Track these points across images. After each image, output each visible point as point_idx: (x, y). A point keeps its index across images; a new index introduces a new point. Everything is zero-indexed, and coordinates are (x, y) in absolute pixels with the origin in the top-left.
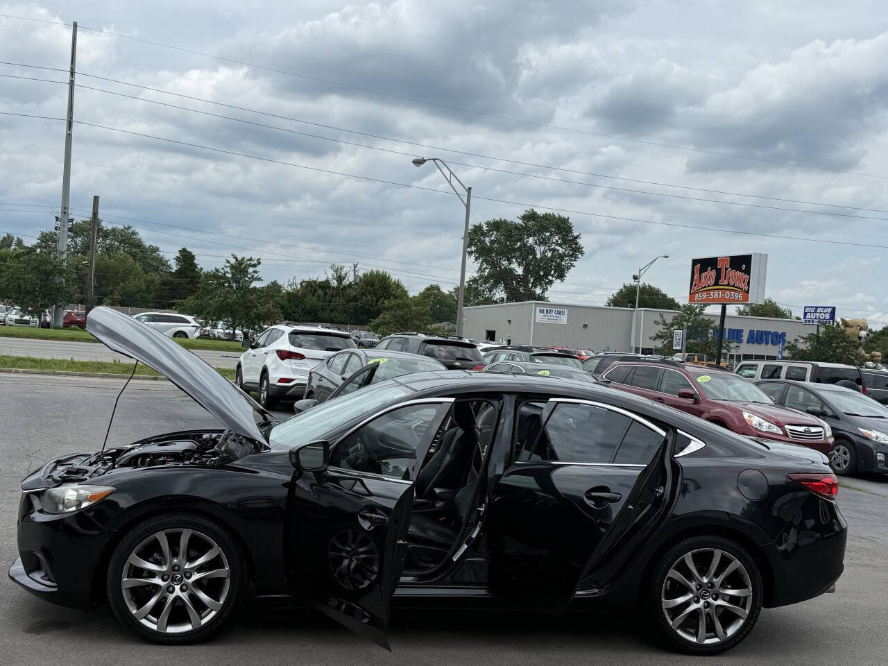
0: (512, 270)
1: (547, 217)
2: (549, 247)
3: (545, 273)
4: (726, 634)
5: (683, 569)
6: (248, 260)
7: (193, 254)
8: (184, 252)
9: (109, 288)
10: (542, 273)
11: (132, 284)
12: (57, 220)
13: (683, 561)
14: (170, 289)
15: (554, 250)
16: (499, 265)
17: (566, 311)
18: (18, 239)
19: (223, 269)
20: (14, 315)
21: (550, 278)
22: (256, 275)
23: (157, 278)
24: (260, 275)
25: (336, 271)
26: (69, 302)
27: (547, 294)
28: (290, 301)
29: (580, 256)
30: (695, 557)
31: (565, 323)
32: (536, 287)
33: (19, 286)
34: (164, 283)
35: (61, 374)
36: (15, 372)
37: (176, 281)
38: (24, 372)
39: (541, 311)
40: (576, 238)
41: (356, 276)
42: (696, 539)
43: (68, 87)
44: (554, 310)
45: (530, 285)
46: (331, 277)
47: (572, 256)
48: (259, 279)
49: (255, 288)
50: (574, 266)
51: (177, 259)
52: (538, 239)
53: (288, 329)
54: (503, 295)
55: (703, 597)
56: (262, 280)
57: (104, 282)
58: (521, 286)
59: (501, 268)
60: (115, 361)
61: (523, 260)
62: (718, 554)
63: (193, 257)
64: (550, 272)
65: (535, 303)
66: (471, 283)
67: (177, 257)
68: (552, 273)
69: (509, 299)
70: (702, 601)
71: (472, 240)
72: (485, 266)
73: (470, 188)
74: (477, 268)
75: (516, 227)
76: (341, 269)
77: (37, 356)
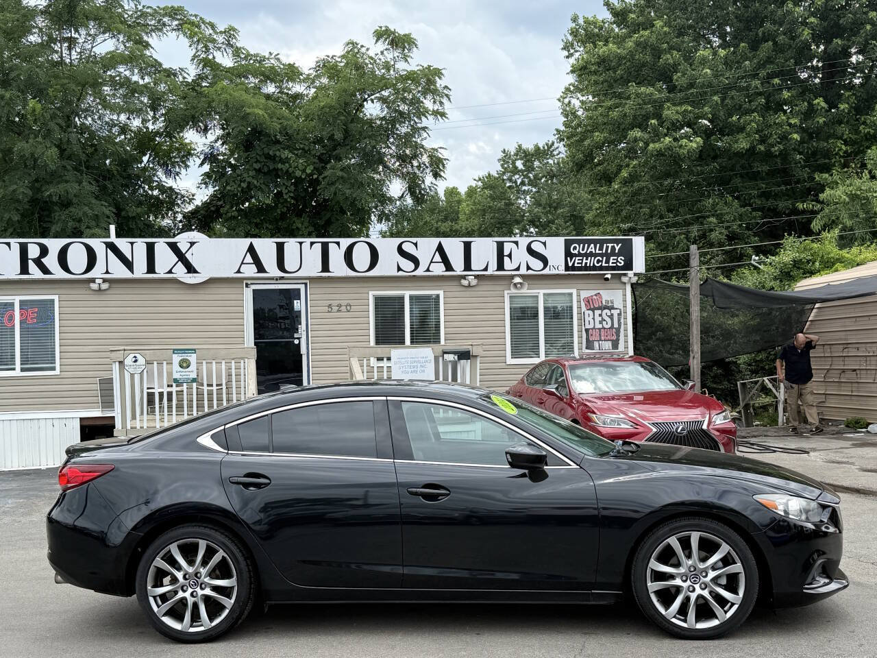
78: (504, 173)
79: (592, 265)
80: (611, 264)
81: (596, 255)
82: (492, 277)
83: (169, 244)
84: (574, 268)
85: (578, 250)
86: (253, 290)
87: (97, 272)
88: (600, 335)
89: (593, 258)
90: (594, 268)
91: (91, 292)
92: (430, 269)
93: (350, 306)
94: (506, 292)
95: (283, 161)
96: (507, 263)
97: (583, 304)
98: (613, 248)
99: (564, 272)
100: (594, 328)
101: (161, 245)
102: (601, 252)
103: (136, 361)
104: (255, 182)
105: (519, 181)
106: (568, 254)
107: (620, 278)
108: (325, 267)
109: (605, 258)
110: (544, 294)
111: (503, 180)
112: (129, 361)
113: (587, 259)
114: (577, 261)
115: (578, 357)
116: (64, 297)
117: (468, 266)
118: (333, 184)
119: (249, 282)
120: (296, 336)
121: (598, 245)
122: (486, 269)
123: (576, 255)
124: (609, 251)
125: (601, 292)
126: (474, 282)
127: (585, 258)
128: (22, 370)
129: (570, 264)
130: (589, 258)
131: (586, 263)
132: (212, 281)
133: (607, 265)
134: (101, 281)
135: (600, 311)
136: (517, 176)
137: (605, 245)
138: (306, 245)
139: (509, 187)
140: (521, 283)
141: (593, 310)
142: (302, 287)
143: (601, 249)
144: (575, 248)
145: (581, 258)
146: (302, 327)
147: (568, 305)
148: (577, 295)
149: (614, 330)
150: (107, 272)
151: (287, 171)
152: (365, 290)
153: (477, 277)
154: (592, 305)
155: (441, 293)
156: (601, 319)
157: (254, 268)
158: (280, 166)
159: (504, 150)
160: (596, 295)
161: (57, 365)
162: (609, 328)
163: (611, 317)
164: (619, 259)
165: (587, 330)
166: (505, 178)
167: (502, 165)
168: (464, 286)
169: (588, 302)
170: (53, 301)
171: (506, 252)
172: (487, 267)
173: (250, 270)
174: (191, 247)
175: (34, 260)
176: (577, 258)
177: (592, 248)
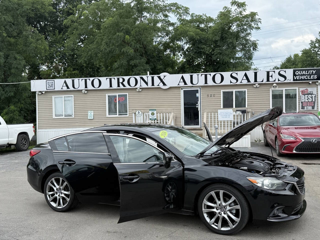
78: (311, 48)
79: (304, 78)
80: (311, 78)
81: (305, 75)
82: (265, 84)
83: (158, 77)
84: (296, 80)
85: (298, 73)
86: (184, 90)
87: (138, 86)
88: (307, 104)
89: (304, 76)
90: (305, 80)
91: (137, 92)
92: (242, 82)
93: (215, 95)
94: (270, 89)
95: (202, 49)
96: (271, 79)
97: (300, 93)
98: (312, 72)
99: (293, 82)
100: (305, 101)
101: (156, 77)
102: (307, 74)
103: (139, 113)
104: (194, 56)
105: (317, 50)
106: (294, 75)
107: (316, 83)
108: (206, 82)
109: (309, 76)
110: (285, 90)
111: (311, 50)
112: (137, 113)
113: (302, 77)
114: (298, 77)
115: (285, 113)
116: (129, 94)
117: (256, 80)
118: (217, 55)
119: (182, 88)
120: (197, 105)
121: (306, 71)
122: (262, 81)
123: (297, 75)
124: (311, 73)
125: (308, 88)
126: (258, 86)
127: (301, 76)
128: (119, 115)
129: (295, 79)
130: (303, 76)
131: (302, 78)
132: (171, 88)
133: (310, 78)
134: (139, 89)
135: (307, 95)
136: (316, 49)
137: (309, 71)
138: (200, 76)
139: (313, 53)
140: (276, 86)
141: (304, 95)
142: (199, 89)
143: (308, 72)
144: (297, 73)
145: (300, 76)
146: (199, 102)
147: (295, 93)
148: (298, 90)
149: (313, 102)
150: (141, 86)
151: (204, 52)
152: (219, 90)
153: (259, 84)
154: (304, 93)
155: (246, 90)
156: (307, 98)
157: (183, 83)
158: (202, 50)
159: (311, 40)
160: (306, 89)
161: (128, 114)
162: (311, 102)
163: (312, 97)
164: (315, 76)
165: (302, 102)
166: (312, 49)
167: (311, 46)
168: (254, 87)
169: (303, 92)
170: (127, 95)
171: (270, 75)
172: (263, 80)
173: (182, 84)
174: (164, 77)
175: (121, 83)
176: (298, 76)
177: (304, 72)
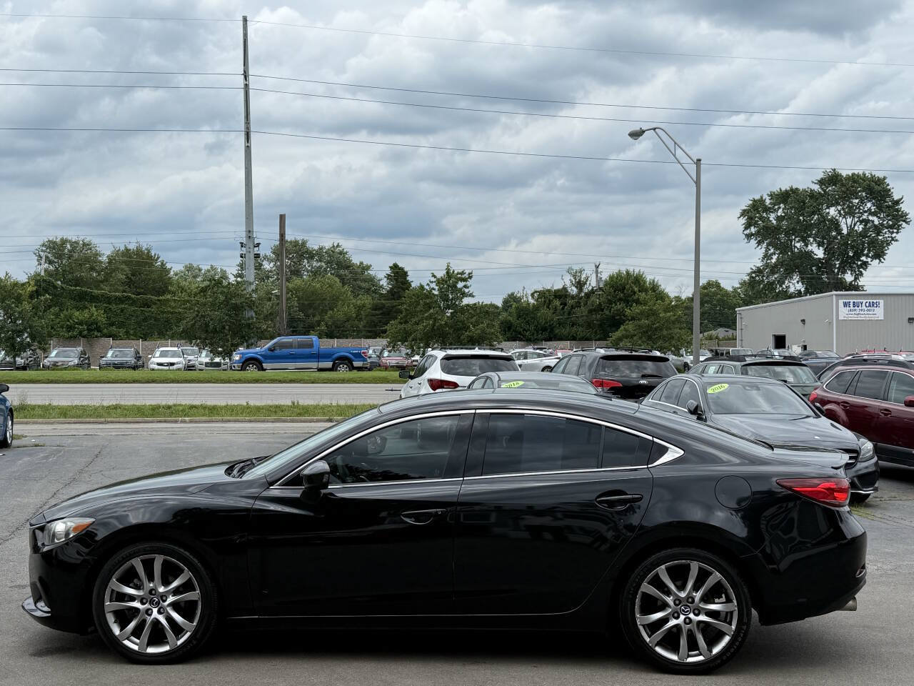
0: (809, 255)
1: (855, 179)
2: (859, 217)
3: (855, 253)
4: (711, 652)
5: (657, 583)
6: (458, 274)
7: (406, 270)
8: (395, 268)
9: (316, 319)
10: (851, 254)
11: (340, 313)
12: (242, 246)
13: (657, 575)
14: (382, 314)
15: (866, 222)
16: (791, 248)
17: (882, 302)
18: (221, 270)
19: (428, 284)
20: (204, 358)
21: (864, 258)
22: (466, 290)
23: (367, 300)
24: (471, 290)
25: (575, 276)
26: (261, 338)
27: (862, 281)
28: (519, 317)
29: (904, 225)
30: (669, 570)
31: (881, 318)
32: (844, 272)
33: (207, 325)
34: (375, 308)
35: (229, 421)
36: (182, 422)
37: (388, 303)
38: (191, 422)
39: (845, 305)
40: (897, 202)
41: (598, 280)
42: (669, 551)
43: (242, 93)
44: (865, 301)
45: (836, 270)
46: (568, 284)
47: (891, 227)
48: (471, 295)
49: (468, 305)
50: (897, 240)
51: (388, 277)
52: (843, 209)
53: (440, 354)
54: (800, 287)
55: (684, 613)
56: (473, 296)
57: (311, 311)
58: (823, 272)
59: (792, 252)
60: (293, 403)
61: (823, 238)
62: (695, 567)
63: (405, 274)
64: (863, 251)
65: (836, 295)
66: (754, 275)
67: (389, 275)
68: (866, 252)
69: (807, 292)
70: (682, 617)
71: (750, 218)
72: (772, 251)
73: (699, 160)
74: (762, 255)
75: (812, 195)
76: (581, 272)
77: (211, 402)
